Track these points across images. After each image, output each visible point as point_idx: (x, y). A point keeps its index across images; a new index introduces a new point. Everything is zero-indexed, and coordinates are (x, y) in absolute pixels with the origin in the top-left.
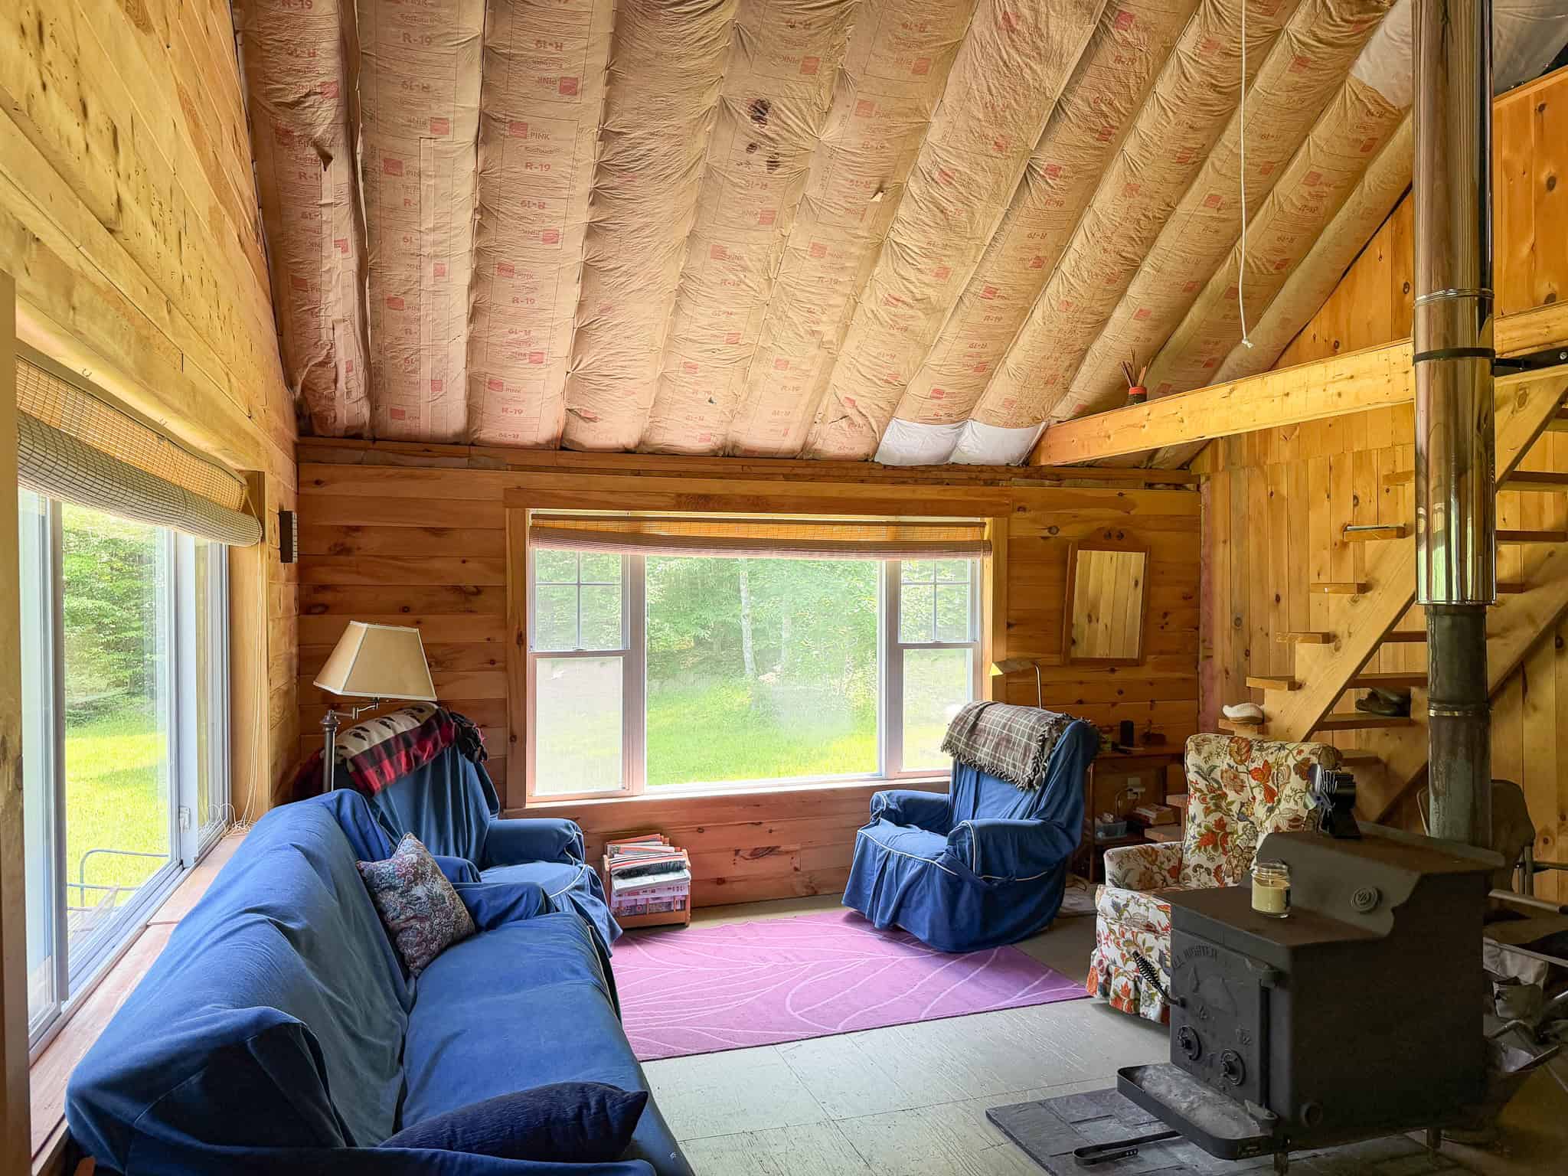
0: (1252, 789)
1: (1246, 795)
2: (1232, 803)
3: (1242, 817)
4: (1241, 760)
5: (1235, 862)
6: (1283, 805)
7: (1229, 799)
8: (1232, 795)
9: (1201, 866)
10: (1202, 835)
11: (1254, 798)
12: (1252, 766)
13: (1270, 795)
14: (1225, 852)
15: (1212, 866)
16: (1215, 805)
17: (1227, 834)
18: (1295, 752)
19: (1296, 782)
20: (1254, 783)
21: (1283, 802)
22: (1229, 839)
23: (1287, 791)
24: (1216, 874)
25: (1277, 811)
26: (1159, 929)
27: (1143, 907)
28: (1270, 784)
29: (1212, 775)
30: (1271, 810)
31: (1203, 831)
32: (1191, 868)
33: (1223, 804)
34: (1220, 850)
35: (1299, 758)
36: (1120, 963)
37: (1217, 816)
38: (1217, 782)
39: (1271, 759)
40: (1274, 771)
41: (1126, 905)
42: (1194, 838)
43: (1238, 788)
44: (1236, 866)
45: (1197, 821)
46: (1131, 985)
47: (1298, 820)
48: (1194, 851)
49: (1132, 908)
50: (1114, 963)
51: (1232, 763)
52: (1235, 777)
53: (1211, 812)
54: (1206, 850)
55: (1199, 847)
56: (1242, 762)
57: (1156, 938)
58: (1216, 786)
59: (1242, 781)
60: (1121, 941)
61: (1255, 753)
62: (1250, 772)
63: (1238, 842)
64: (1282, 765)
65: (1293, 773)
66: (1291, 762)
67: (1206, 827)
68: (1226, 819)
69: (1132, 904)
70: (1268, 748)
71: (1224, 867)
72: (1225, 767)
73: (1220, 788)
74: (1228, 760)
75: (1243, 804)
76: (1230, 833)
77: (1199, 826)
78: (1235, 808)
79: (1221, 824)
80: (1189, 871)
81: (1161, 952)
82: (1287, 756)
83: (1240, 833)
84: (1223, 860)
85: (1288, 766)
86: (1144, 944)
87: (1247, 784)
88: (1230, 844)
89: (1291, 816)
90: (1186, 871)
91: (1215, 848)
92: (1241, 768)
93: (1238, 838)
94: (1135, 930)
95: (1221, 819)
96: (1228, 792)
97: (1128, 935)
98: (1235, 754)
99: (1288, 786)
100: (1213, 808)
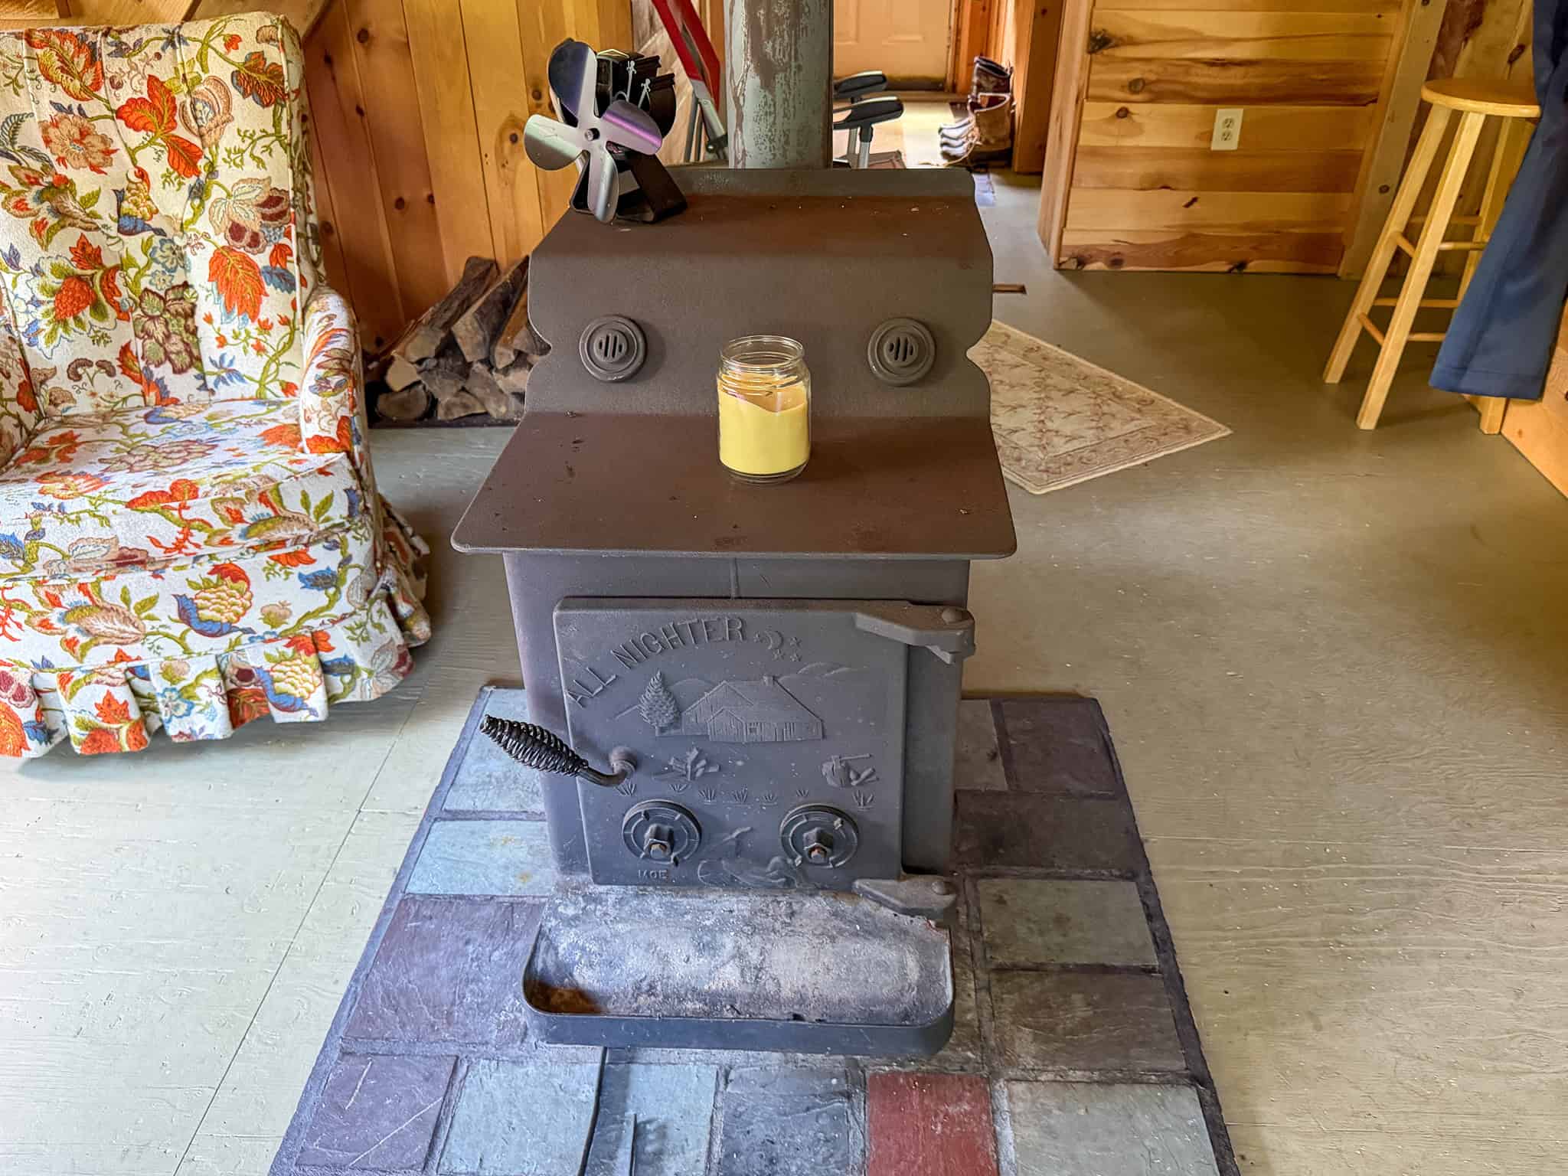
0: (132, 153)
1: (120, 170)
2: (95, 196)
3: (129, 226)
4: (84, 88)
5: (159, 330)
6: (227, 175)
7: (82, 190)
8: (84, 180)
9: (87, 363)
10: (54, 293)
11: (142, 175)
12: (124, 95)
13: (185, 158)
14: (123, 315)
15: (111, 354)
16: (56, 212)
17: (109, 275)
18: (219, 43)
19: (249, 114)
20: (135, 138)
21: (221, 167)
22: (119, 282)
23: (229, 139)
24: (126, 369)
25: (216, 193)
26: (157, 553)
27: (89, 523)
28: (180, 132)
29: (21, 141)
30: (199, 192)
31: (55, 282)
32: (62, 374)
33: (71, 205)
34: (111, 312)
35: (238, 56)
36: (63, 660)
37: (69, 238)
38: (37, 156)
39: (163, 71)
40: (181, 98)
41: (36, 534)
42: (38, 303)
43: (98, 159)
44: (168, 337)
45: (26, 263)
46: (122, 694)
47: (279, 200)
48: (51, 337)
49: (57, 534)
50: (46, 665)
51: (66, 101)
52: (84, 133)
53: (53, 231)
54: (79, 321)
55: (60, 321)
56: (90, 91)
57: (156, 575)
58: (37, 165)
59: (104, 139)
60: (54, 616)
61: (113, 65)
62: (119, 114)
63: (145, 283)
64: (198, 80)
65: (235, 95)
66: (222, 70)
67: (57, 271)
68: (95, 239)
69: (49, 523)
70: (139, 45)
71: (137, 347)
72: (48, 113)
73: (47, 167)
74: (47, 94)
75: (120, 196)
76: (116, 268)
77: (37, 271)
78: (105, 208)
79: (87, 254)
80: (60, 382)
81: (180, 599)
82: (201, 57)
83: (142, 260)
84: (124, 333)
85: (217, 81)
86: (126, 601)
87: (117, 144)
88: (125, 292)
89: (260, 195)
90: (51, 384)
91: (98, 310)
92: (93, 108)
93: (140, 273)
94: (87, 578)
95: (83, 244)
96: (69, 172)
97: (71, 597)
98: (58, 75)
99: (230, 130)
100: (52, 221)
